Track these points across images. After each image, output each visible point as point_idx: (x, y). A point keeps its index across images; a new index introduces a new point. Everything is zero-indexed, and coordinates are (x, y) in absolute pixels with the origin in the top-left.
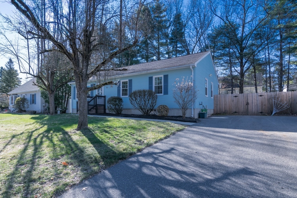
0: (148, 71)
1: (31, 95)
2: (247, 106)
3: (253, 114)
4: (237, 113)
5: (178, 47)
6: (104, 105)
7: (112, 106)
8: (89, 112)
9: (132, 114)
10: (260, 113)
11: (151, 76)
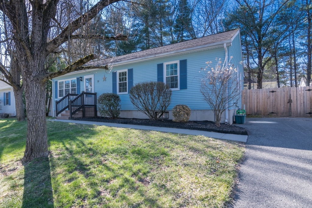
0: (157, 55)
1: (4, 93)
2: (289, 104)
3: (299, 115)
4: (274, 114)
5: (184, 36)
6: (95, 106)
7: (104, 106)
8: (73, 116)
9: (133, 119)
10: (308, 113)
11: (160, 63)
